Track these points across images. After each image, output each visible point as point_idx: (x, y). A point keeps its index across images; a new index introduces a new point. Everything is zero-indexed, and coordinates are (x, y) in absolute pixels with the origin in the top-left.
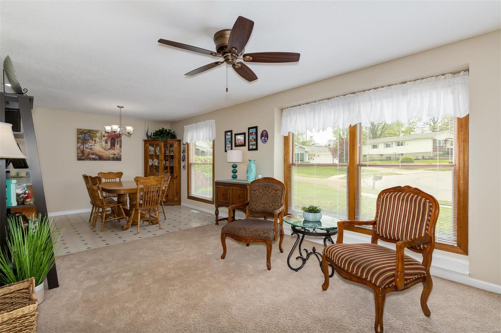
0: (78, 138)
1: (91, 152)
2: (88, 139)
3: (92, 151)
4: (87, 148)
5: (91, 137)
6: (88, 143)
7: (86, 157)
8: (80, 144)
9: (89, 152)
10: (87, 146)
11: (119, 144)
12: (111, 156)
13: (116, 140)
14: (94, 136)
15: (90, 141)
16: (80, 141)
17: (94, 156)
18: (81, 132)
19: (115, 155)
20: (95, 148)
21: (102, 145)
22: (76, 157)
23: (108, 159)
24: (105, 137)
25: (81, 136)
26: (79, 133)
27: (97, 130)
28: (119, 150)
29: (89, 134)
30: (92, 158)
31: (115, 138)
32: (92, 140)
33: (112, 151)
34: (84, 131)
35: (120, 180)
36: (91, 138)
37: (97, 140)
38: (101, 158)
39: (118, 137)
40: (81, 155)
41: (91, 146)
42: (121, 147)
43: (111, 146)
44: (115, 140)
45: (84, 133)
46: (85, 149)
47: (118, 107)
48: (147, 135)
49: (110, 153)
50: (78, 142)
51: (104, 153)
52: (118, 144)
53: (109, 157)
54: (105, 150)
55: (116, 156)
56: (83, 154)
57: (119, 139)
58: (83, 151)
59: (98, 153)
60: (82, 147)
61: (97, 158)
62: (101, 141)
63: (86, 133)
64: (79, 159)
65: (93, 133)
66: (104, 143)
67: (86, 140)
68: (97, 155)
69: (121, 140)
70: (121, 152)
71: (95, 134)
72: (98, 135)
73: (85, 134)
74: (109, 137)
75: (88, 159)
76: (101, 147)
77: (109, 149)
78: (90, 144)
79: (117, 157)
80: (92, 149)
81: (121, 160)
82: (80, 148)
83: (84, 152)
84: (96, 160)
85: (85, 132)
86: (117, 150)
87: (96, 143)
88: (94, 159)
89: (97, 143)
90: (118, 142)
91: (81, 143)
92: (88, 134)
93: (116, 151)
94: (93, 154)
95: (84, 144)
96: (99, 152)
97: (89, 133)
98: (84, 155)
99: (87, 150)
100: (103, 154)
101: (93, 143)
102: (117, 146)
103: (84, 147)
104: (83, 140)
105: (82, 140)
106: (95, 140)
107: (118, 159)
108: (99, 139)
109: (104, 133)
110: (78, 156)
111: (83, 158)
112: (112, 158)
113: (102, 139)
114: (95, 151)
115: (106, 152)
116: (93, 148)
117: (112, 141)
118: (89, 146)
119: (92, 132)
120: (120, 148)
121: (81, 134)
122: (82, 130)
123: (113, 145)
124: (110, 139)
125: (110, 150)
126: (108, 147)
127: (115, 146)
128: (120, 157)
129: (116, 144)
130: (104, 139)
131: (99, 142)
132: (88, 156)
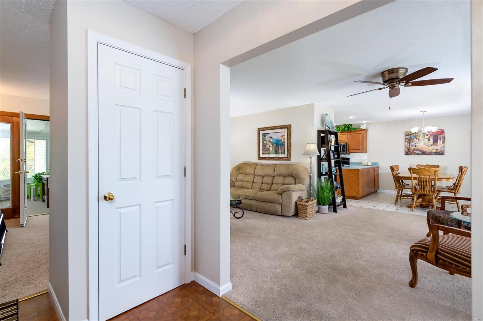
0: (406, 139)
1: (415, 149)
2: (413, 139)
3: (416, 148)
5: (415, 137)
6: (413, 142)
8: (407, 143)
9: (414, 148)
10: (412, 144)
11: (441, 141)
12: (434, 151)
14: (418, 136)
15: (415, 140)
16: (407, 141)
17: (418, 152)
19: (437, 150)
20: (419, 145)
21: (425, 142)
23: (431, 154)
26: (406, 135)
28: (442, 146)
30: (417, 153)
31: (438, 135)
32: (417, 139)
33: (434, 147)
36: (415, 138)
37: (421, 138)
38: (424, 153)
39: (440, 134)
40: (407, 151)
41: (416, 143)
42: (444, 142)
43: (433, 143)
44: (437, 137)
45: (410, 134)
46: (410, 147)
47: (422, 112)
49: (433, 149)
50: (405, 141)
51: (427, 148)
52: (440, 140)
53: (432, 151)
54: (427, 146)
55: (439, 151)
56: (409, 150)
57: (442, 136)
58: (409, 148)
59: (421, 149)
60: (408, 145)
61: (420, 153)
62: (424, 139)
64: (407, 154)
66: (426, 140)
67: (412, 139)
68: (421, 151)
69: (444, 136)
70: (444, 147)
71: (418, 134)
74: (431, 135)
75: (412, 154)
76: (424, 144)
77: (431, 145)
78: (415, 143)
79: (440, 152)
81: (444, 155)
84: (420, 155)
86: (440, 145)
88: (418, 154)
89: (421, 141)
90: (440, 138)
92: (413, 135)
93: (439, 147)
94: (417, 150)
95: (410, 143)
96: (423, 148)
98: (410, 151)
99: (412, 147)
100: (426, 150)
101: (417, 141)
102: (440, 142)
103: (410, 145)
105: (408, 139)
106: (419, 139)
107: (442, 153)
110: (405, 152)
111: (409, 153)
112: (434, 153)
113: (425, 137)
114: (419, 148)
115: (429, 148)
116: (417, 146)
117: (435, 138)
118: (414, 144)
120: (442, 143)
121: (408, 136)
122: (408, 133)
123: (435, 141)
124: (433, 137)
125: (433, 146)
126: (430, 144)
127: (438, 142)
128: (443, 152)
129: (439, 140)
130: (426, 137)
131: (422, 140)
132: (413, 152)
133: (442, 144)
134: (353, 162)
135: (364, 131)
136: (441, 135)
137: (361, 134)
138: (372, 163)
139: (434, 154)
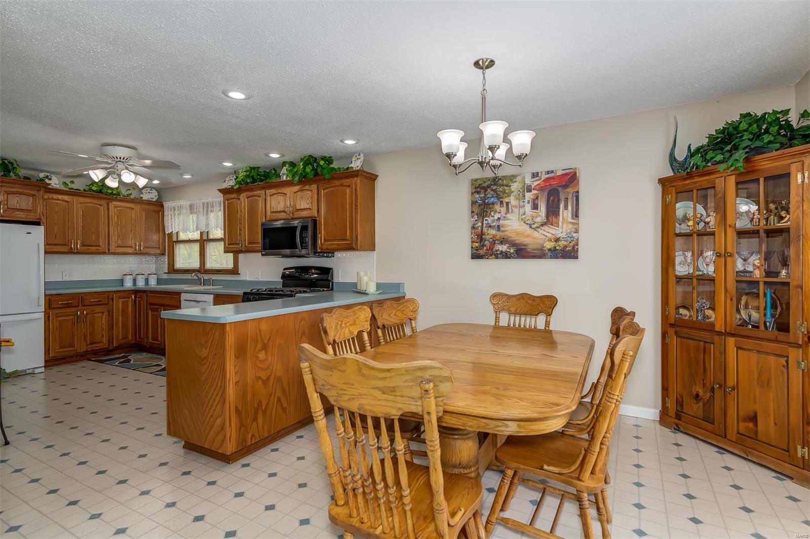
0: (474, 203)
1: (498, 237)
2: (493, 204)
3: (499, 234)
4: (490, 226)
5: (498, 197)
6: (492, 213)
7: (487, 250)
9: (494, 236)
10: (490, 220)
11: (570, 208)
12: (549, 245)
13: (562, 197)
14: (504, 192)
15: (497, 207)
17: (503, 248)
18: (478, 188)
19: (557, 240)
20: (508, 226)
21: (524, 214)
22: (468, 252)
23: (540, 254)
24: (531, 191)
25: (477, 196)
26: (474, 190)
27: (512, 176)
28: (571, 226)
29: (495, 187)
30: (502, 252)
31: (560, 189)
32: (501, 203)
33: (550, 231)
34: (484, 182)
35: (547, 323)
36: (498, 199)
37: (513, 201)
38: (521, 252)
39: (565, 187)
40: (477, 244)
41: (499, 219)
42: (576, 215)
43: (547, 216)
44: (558, 196)
45: (483, 188)
46: (485, 230)
48: (672, 159)
49: (542, 237)
50: (472, 212)
51: (528, 236)
52: (566, 207)
53: (544, 246)
54: (531, 227)
55: (562, 243)
56: (481, 241)
57: (570, 190)
58: (482, 234)
59: (513, 237)
60: (480, 224)
61: (512, 251)
62: (521, 203)
63: (488, 187)
64: (476, 256)
65: (503, 185)
66: (528, 208)
67: (488, 204)
68: (513, 244)
69: (578, 192)
70: (577, 231)
71: (507, 186)
72: (515, 187)
73: (485, 192)
74: (541, 189)
75: (491, 255)
76: (522, 220)
77: (542, 225)
78: (496, 217)
79: (566, 247)
80: (502, 229)
81: (577, 258)
82: (476, 228)
83: (483, 237)
84: (510, 258)
85: (485, 185)
86: (565, 225)
87: (510, 212)
88: (506, 256)
89: (512, 212)
90: (566, 200)
91: (477, 214)
92: (492, 190)
93: (562, 229)
94: (503, 241)
95: (483, 218)
96: (517, 234)
97: (495, 185)
98: (483, 246)
99: (489, 232)
100: (526, 241)
101: (503, 210)
102: (565, 214)
103: (484, 225)
104: (482, 207)
105: (480, 205)
106: (507, 204)
107: (569, 253)
108: (518, 199)
109: (528, 180)
110: (472, 247)
111: (481, 252)
112: (550, 250)
113: (524, 196)
114: (508, 234)
115: (536, 234)
116: (503, 226)
117: (552, 198)
118: (493, 221)
119: (500, 181)
120: (572, 218)
121: (478, 193)
122: (479, 182)
123: (553, 212)
124: (546, 194)
125: (545, 227)
126: (539, 220)
127: (559, 215)
128: (573, 247)
129: (562, 206)
130: (529, 196)
131: (516, 207)
132: (491, 248)
133: (570, 220)
134: (341, 281)
135: (357, 176)
136: (568, 190)
137: (349, 186)
138: (379, 286)
139: (549, 254)
